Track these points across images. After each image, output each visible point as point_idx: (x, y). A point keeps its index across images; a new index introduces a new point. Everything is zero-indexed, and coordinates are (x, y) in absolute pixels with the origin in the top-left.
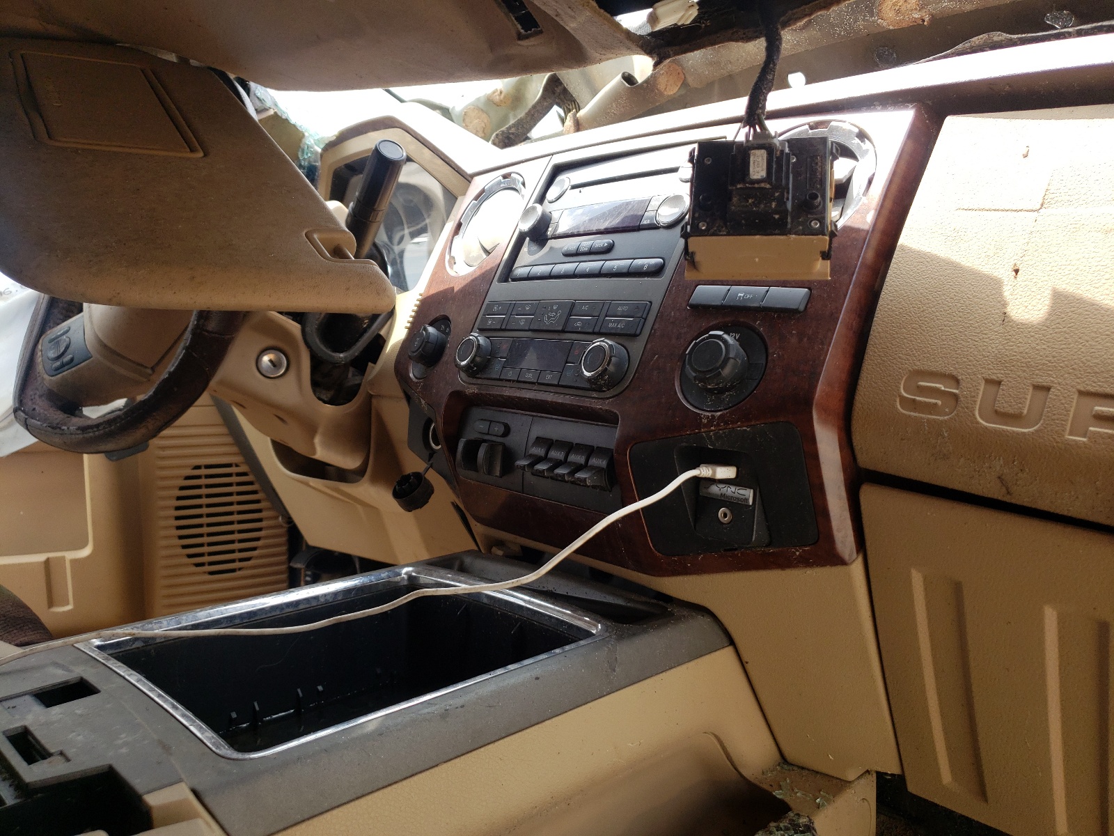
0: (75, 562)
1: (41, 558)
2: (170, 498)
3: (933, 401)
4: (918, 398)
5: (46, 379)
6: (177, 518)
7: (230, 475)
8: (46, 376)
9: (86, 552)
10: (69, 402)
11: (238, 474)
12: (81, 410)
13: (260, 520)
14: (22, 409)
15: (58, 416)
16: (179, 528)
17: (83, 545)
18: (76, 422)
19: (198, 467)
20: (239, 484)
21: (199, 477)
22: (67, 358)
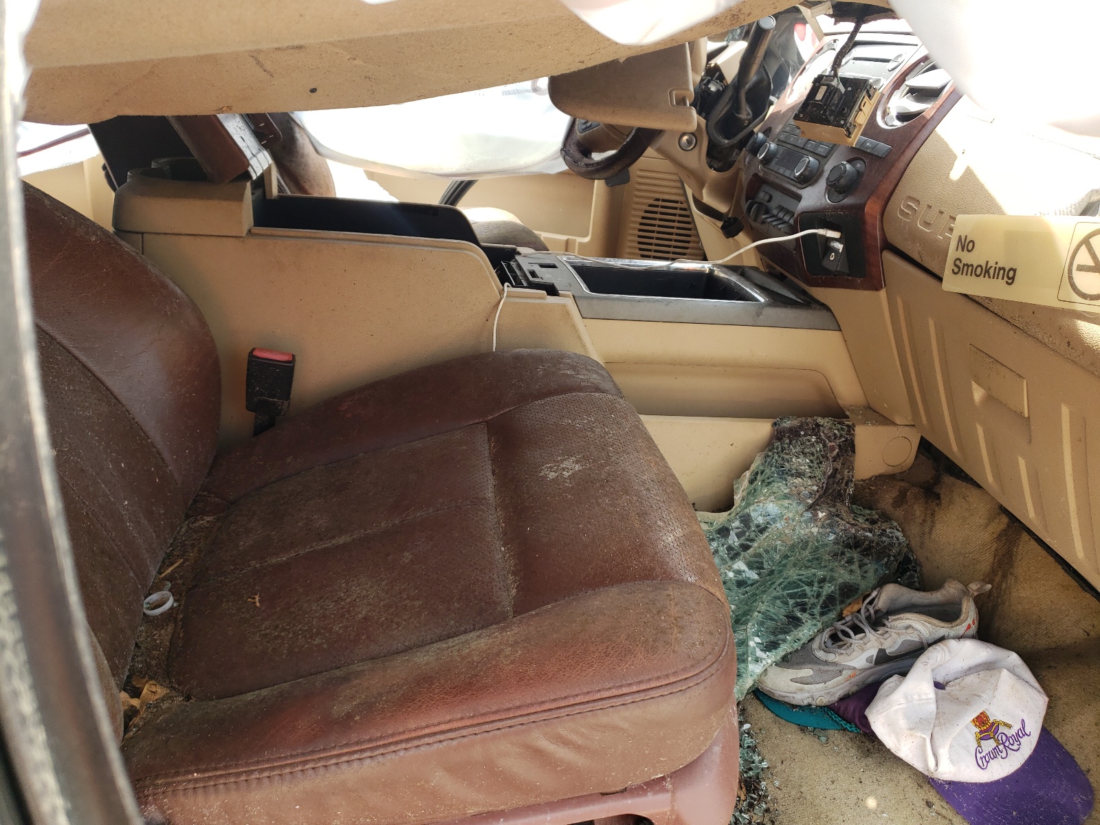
0: (580, 244)
1: (564, 238)
2: (638, 216)
3: (908, 212)
4: (905, 210)
5: (578, 135)
6: (640, 230)
7: (676, 208)
8: (578, 133)
9: (587, 240)
10: (586, 148)
11: (681, 209)
12: (591, 155)
13: (688, 242)
14: (565, 150)
15: (578, 155)
16: (639, 237)
17: (585, 236)
18: (586, 160)
19: (657, 200)
20: (680, 215)
21: (657, 206)
22: (589, 124)
